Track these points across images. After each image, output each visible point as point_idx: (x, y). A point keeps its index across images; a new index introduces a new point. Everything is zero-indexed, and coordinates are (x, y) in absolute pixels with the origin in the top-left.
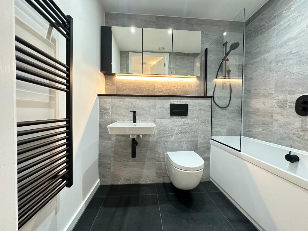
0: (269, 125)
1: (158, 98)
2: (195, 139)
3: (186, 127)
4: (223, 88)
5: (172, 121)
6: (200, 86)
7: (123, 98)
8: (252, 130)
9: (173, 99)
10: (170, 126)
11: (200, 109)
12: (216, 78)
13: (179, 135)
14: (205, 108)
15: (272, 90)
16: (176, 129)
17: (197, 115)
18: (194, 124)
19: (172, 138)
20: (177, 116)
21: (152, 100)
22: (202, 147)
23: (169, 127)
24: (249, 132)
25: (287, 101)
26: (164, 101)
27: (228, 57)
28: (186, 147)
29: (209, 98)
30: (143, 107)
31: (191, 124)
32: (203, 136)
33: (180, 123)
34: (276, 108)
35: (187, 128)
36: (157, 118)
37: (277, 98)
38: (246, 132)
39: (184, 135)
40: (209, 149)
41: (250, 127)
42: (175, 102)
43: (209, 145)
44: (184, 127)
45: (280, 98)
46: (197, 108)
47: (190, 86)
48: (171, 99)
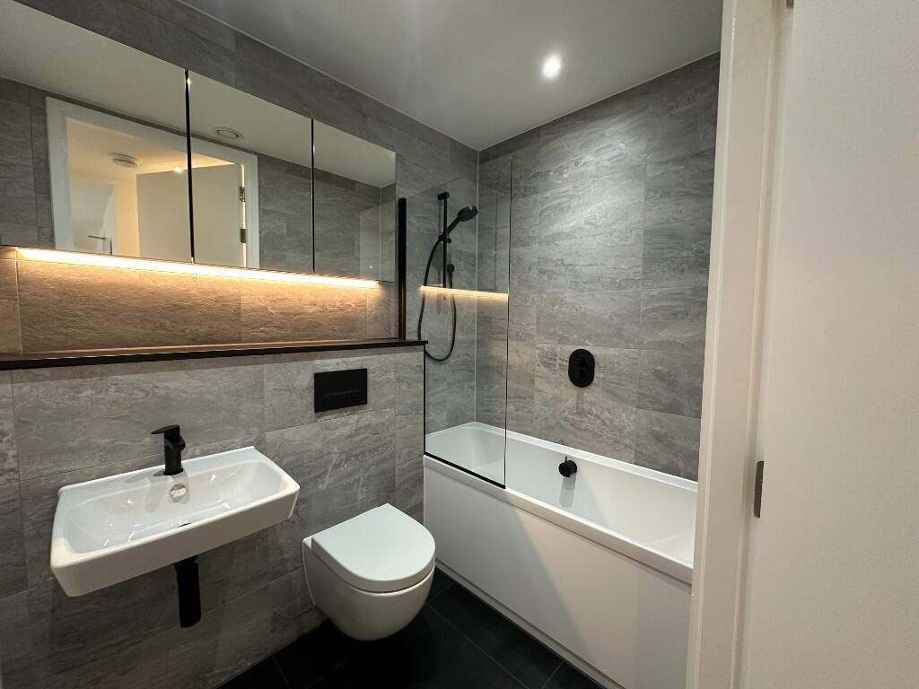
0: (528, 399)
1: (269, 357)
3: (363, 436)
5: (321, 429)
8: (495, 407)
9: (322, 358)
10: (317, 446)
11: (399, 380)
13: (346, 468)
14: (408, 375)
15: (532, 327)
16: (335, 450)
17: (391, 397)
18: (384, 424)
19: (323, 483)
20: (335, 411)
21: (248, 368)
22: (404, 482)
23: (314, 450)
24: (488, 413)
25: (556, 356)
26: (293, 365)
28: (363, 497)
29: (417, 347)
31: (377, 425)
32: (407, 450)
33: (346, 431)
34: (539, 365)
35: (365, 442)
36: (268, 430)
37: (540, 346)
38: (483, 413)
39: (357, 463)
40: (420, 480)
41: (491, 401)
42: (329, 365)
43: (421, 470)
44: (357, 439)
45: (545, 346)
46: (392, 376)
47: (362, 304)
48: (315, 358)
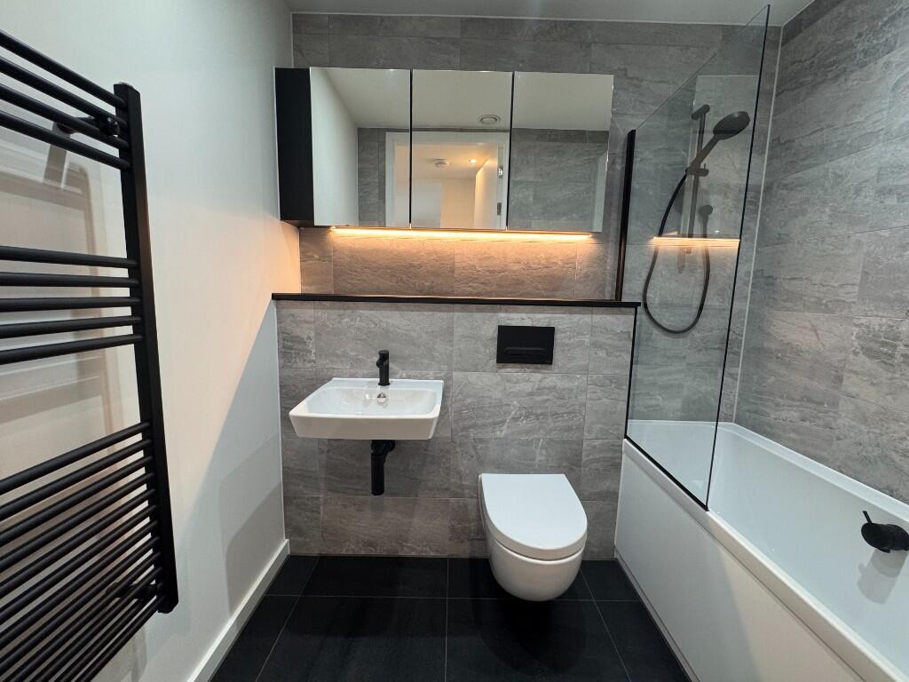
0: (826, 405)
1: (458, 306)
2: (573, 436)
3: (545, 397)
4: (681, 268)
5: (503, 380)
6: (601, 260)
7: (349, 308)
8: (768, 410)
9: (506, 311)
10: (497, 394)
11: (595, 345)
12: (660, 234)
13: (523, 424)
14: (610, 342)
15: (849, 289)
16: (515, 403)
17: (582, 363)
18: (571, 390)
19: (501, 431)
20: (518, 365)
21: (442, 314)
22: (595, 460)
23: (494, 397)
24: (757, 416)
25: (897, 339)
26: (478, 316)
27: (707, 162)
28: (543, 458)
29: (628, 310)
30: (413, 334)
31: (564, 389)
32: (600, 426)
34: (856, 353)
35: (550, 402)
36: (456, 370)
38: (748, 414)
39: (537, 423)
40: (616, 466)
42: (513, 319)
43: (618, 455)
44: (539, 398)
46: (587, 339)
47: (570, 262)
48: (500, 311)
